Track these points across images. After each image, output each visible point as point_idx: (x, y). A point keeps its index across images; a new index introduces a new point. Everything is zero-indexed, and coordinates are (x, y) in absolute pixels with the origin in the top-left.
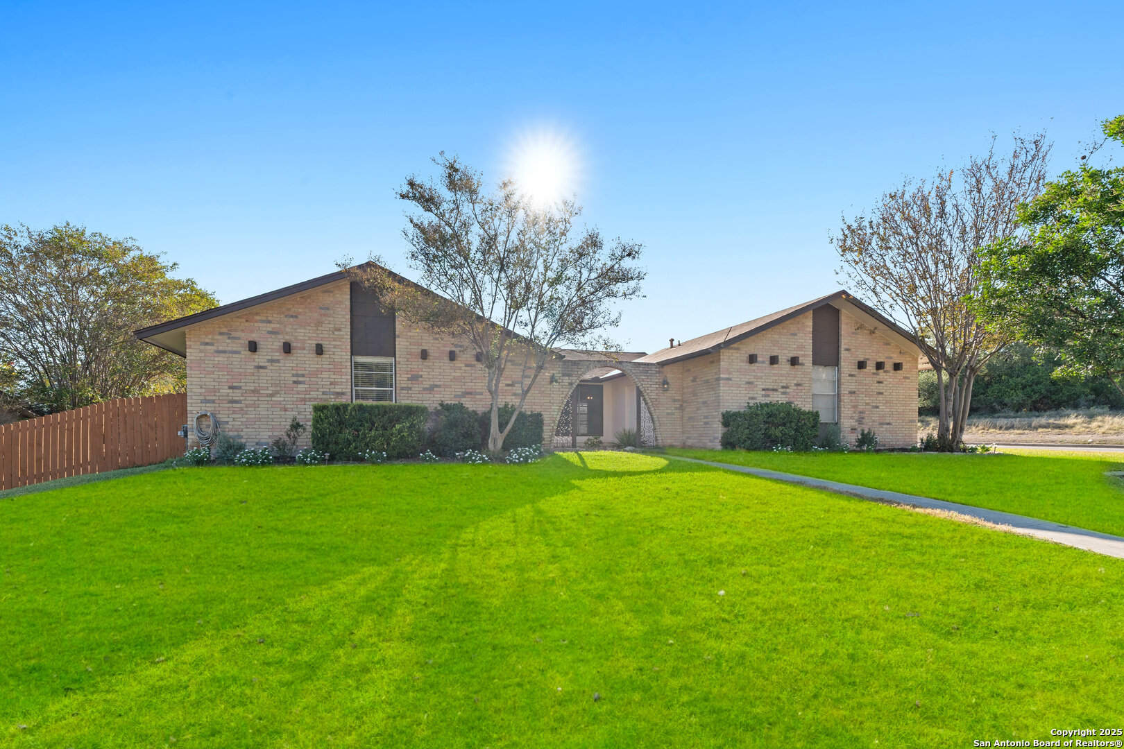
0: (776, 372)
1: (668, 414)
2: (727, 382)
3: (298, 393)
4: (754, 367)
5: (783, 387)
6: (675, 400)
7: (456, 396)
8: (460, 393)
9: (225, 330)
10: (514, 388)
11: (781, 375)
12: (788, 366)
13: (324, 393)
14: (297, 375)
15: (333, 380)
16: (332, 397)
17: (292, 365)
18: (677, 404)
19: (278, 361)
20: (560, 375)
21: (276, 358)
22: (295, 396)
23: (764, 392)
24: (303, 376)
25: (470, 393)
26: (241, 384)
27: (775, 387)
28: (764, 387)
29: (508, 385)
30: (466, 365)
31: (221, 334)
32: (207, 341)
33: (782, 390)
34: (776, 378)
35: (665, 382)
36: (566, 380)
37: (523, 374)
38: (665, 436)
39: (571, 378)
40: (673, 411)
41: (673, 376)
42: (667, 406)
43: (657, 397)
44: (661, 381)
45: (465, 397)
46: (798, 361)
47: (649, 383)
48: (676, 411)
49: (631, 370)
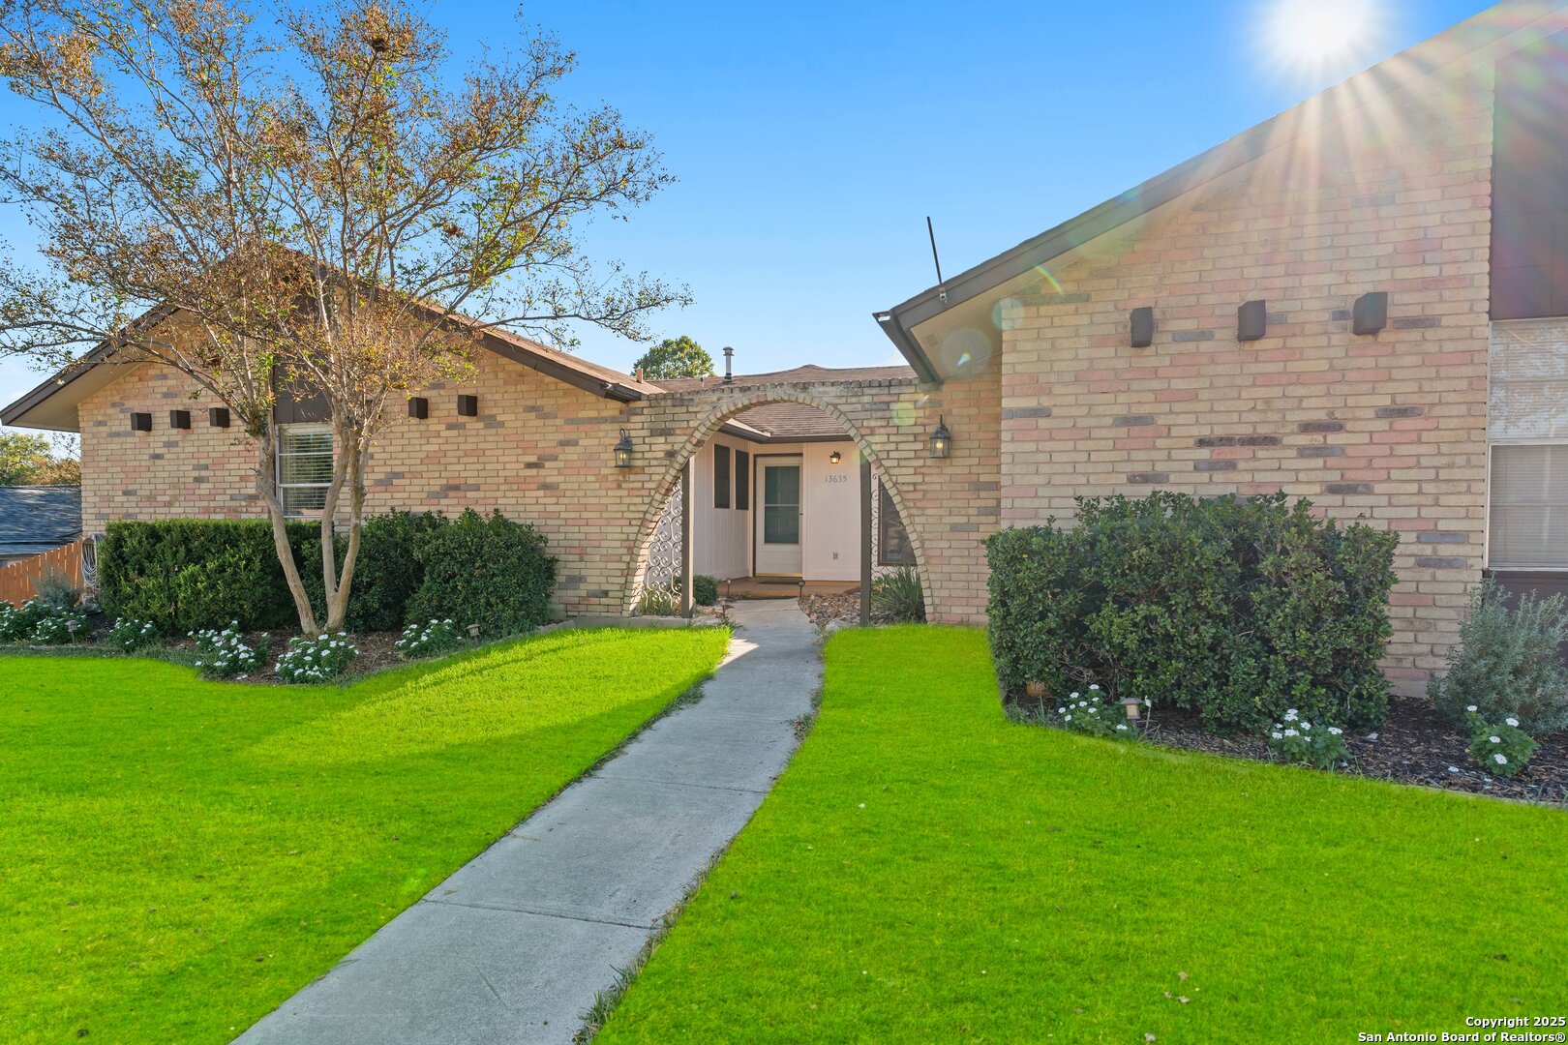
0: (1272, 368)
1: (954, 528)
2: (1030, 422)
3: (201, 498)
4: (1148, 358)
5: (1307, 428)
7: (432, 495)
8: (437, 489)
9: (117, 399)
10: (542, 472)
11: (1299, 379)
12: (1342, 338)
13: (233, 498)
14: (197, 467)
15: (243, 473)
16: (243, 503)
17: (191, 449)
19: (175, 444)
20: (646, 433)
21: (173, 439)
22: (197, 504)
23: (1204, 453)
24: (206, 467)
25: (456, 488)
26: (137, 487)
27: (1263, 430)
28: (1205, 432)
29: (529, 466)
30: (450, 427)
31: (114, 405)
32: (100, 418)
33: (1303, 440)
34: (1277, 392)
35: (944, 433)
36: (660, 445)
37: (561, 437)
38: (945, 593)
39: (671, 439)
40: (974, 520)
41: (974, 411)
42: (952, 504)
43: (919, 479)
44: (931, 429)
45: (446, 497)
46: (1393, 312)
47: (892, 438)
48: (983, 519)
49: (835, 406)
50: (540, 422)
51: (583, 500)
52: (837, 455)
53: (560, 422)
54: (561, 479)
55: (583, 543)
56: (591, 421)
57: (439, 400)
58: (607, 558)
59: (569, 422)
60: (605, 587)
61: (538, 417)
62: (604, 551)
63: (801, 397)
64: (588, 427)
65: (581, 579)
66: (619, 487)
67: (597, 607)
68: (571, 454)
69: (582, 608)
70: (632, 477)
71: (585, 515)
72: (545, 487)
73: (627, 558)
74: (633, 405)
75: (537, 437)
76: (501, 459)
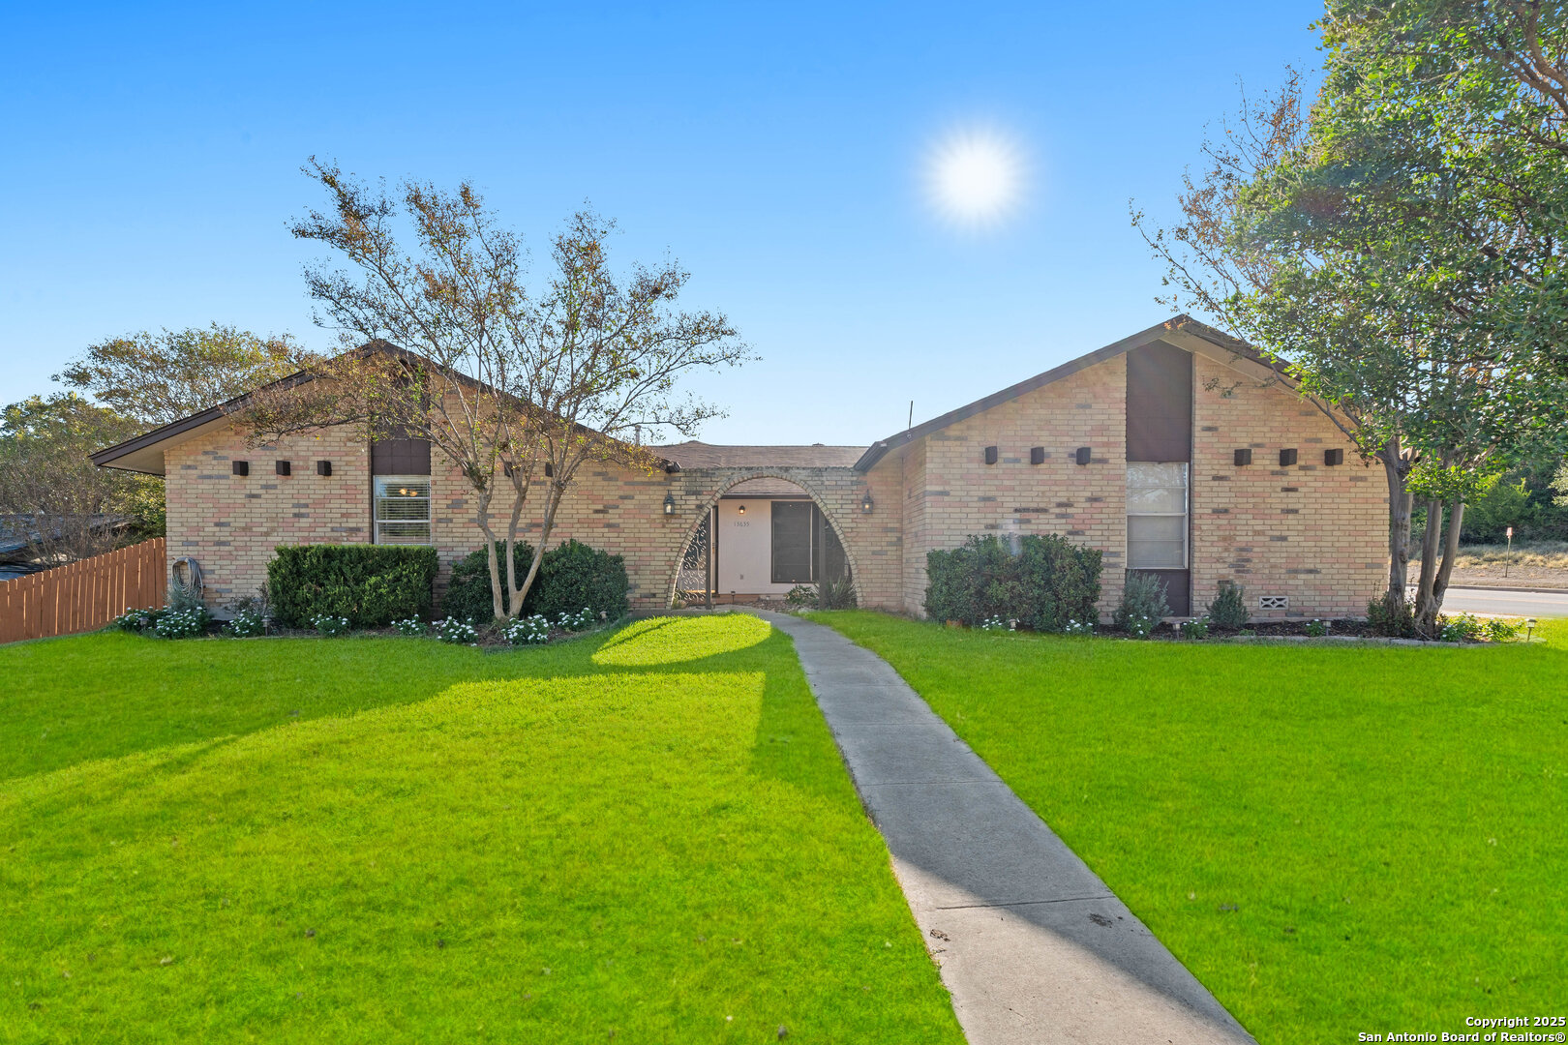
0: (1045, 477)
1: (874, 553)
2: (940, 498)
3: (300, 529)
4: (994, 470)
5: (1060, 505)
6: (886, 530)
8: (523, 526)
9: (209, 448)
10: (607, 516)
11: (1056, 483)
12: (1072, 465)
13: (333, 530)
14: (298, 506)
15: (344, 511)
16: (344, 534)
17: (291, 492)
18: (893, 537)
19: (275, 487)
20: (682, 493)
21: (272, 482)
22: (296, 534)
23: (1018, 515)
24: (306, 506)
25: (538, 525)
26: (229, 520)
27: (1042, 505)
28: (1018, 505)
29: (597, 511)
31: (206, 453)
32: (189, 463)
33: (1058, 510)
34: (1047, 488)
35: (869, 500)
36: (693, 501)
37: (622, 493)
38: (869, 590)
39: (699, 497)
40: (885, 548)
41: (884, 488)
42: (873, 539)
43: (854, 525)
44: (861, 497)
45: (530, 531)
46: (1092, 456)
47: (838, 502)
48: (890, 548)
49: (805, 482)
50: (605, 483)
51: (637, 535)
52: (742, 508)
53: (620, 483)
54: (621, 521)
55: (638, 563)
56: (643, 483)
58: (654, 572)
59: (626, 484)
60: (653, 591)
61: (604, 480)
62: (653, 568)
63: (785, 475)
64: (641, 488)
65: (637, 586)
66: (664, 527)
67: (648, 604)
68: (629, 504)
69: (638, 605)
70: (673, 521)
71: (638, 545)
72: (609, 526)
73: (669, 572)
74: (673, 475)
75: (603, 493)
76: (575, 507)
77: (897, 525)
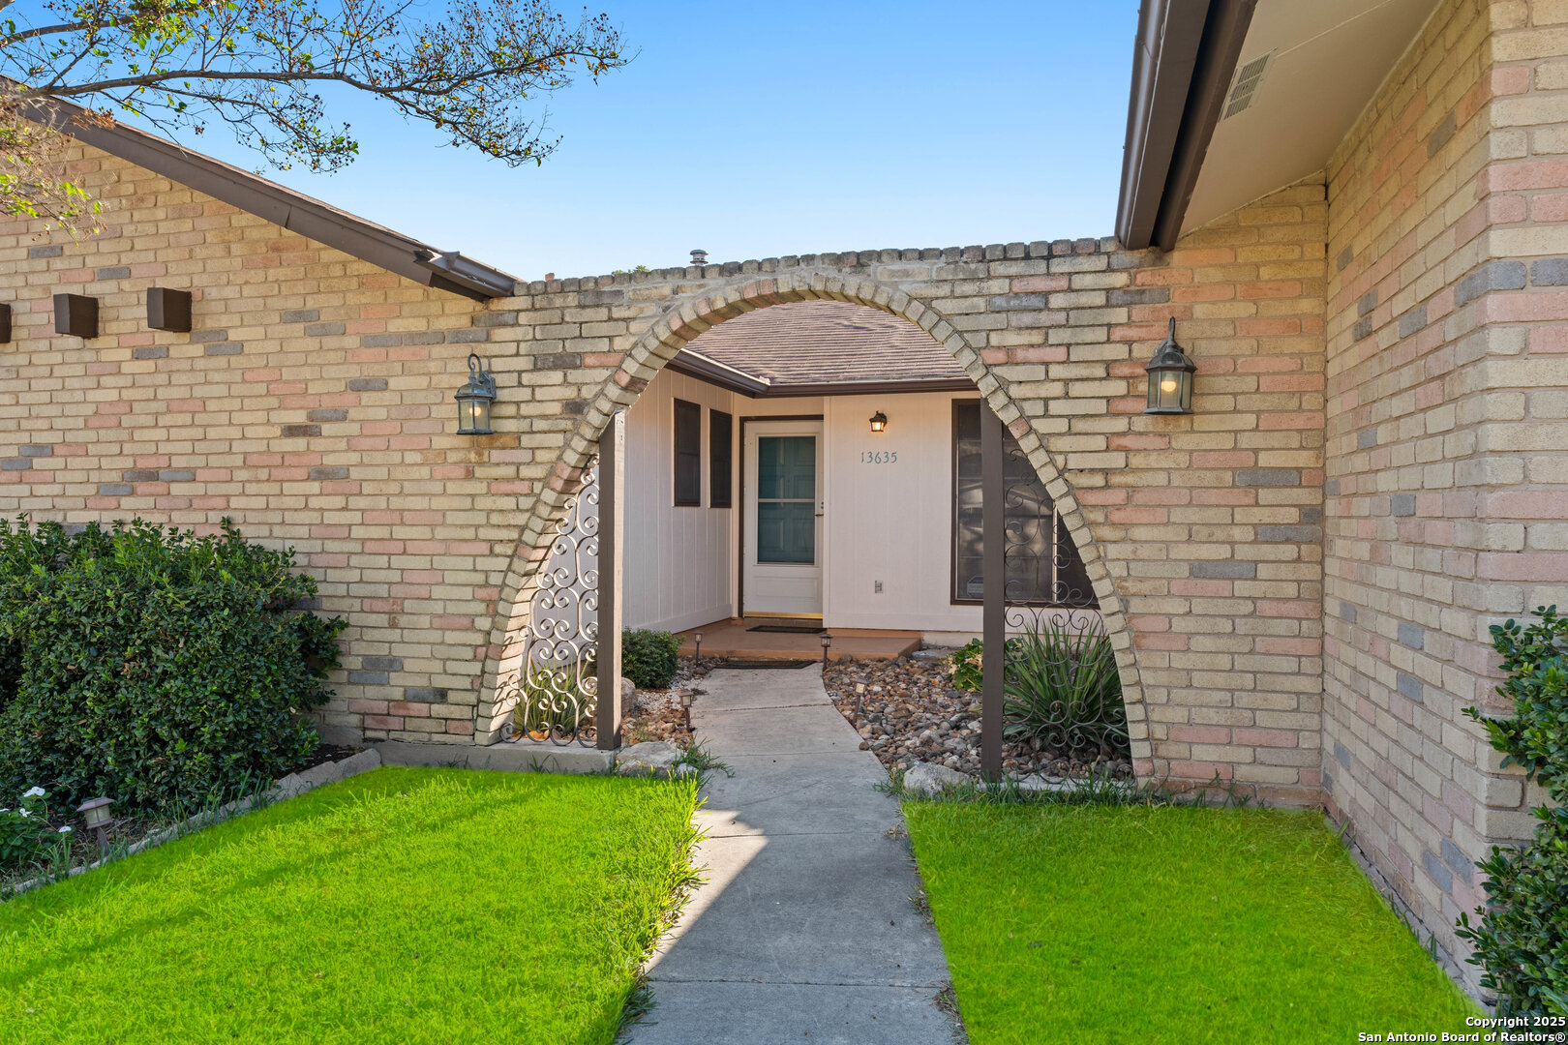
1: (1199, 570)
6: (1255, 479)
7: (105, 490)
8: (115, 477)
10: (317, 444)
18: (1281, 507)
20: (524, 363)
25: (152, 476)
29: (291, 431)
30: (139, 354)
35: (1176, 359)
36: (554, 388)
37: (354, 372)
38: (1178, 715)
39: (574, 376)
40: (1244, 552)
41: (1244, 309)
42: (1194, 515)
43: (1117, 460)
44: (1145, 351)
45: (133, 493)
47: (1056, 371)
48: (1268, 551)
49: (927, 302)
50: (312, 343)
51: (396, 503)
52: (881, 417)
53: (351, 342)
54: (353, 458)
55: (397, 591)
56: (413, 338)
57: (117, 301)
58: (443, 622)
59: (369, 341)
60: (441, 682)
61: (309, 333)
62: (439, 608)
63: (852, 283)
64: (406, 352)
65: (393, 664)
66: (470, 475)
67: (424, 724)
68: (373, 407)
69: (395, 723)
70: (496, 455)
71: (400, 532)
72: (322, 474)
73: (484, 623)
74: (497, 305)
75: (307, 373)
76: (237, 418)
77: (1304, 459)
